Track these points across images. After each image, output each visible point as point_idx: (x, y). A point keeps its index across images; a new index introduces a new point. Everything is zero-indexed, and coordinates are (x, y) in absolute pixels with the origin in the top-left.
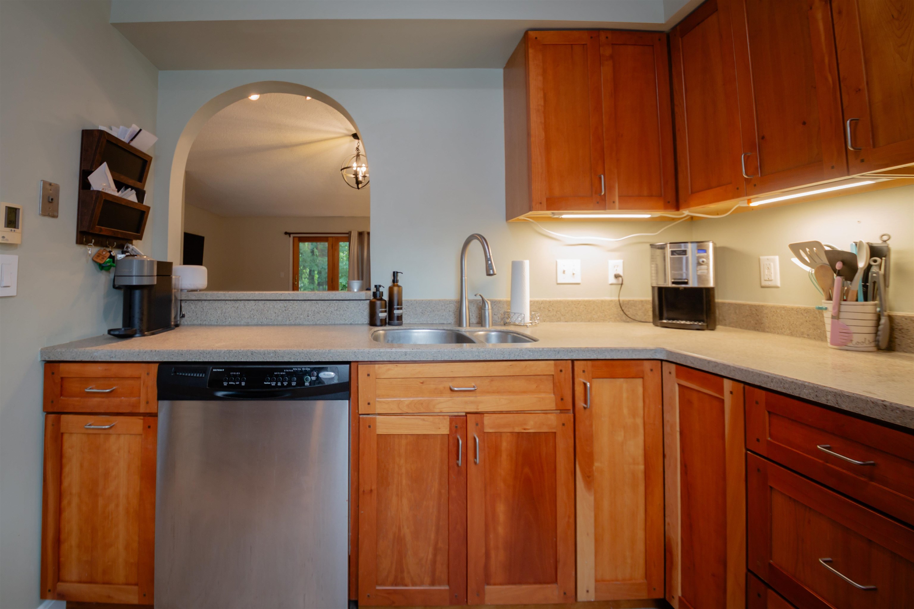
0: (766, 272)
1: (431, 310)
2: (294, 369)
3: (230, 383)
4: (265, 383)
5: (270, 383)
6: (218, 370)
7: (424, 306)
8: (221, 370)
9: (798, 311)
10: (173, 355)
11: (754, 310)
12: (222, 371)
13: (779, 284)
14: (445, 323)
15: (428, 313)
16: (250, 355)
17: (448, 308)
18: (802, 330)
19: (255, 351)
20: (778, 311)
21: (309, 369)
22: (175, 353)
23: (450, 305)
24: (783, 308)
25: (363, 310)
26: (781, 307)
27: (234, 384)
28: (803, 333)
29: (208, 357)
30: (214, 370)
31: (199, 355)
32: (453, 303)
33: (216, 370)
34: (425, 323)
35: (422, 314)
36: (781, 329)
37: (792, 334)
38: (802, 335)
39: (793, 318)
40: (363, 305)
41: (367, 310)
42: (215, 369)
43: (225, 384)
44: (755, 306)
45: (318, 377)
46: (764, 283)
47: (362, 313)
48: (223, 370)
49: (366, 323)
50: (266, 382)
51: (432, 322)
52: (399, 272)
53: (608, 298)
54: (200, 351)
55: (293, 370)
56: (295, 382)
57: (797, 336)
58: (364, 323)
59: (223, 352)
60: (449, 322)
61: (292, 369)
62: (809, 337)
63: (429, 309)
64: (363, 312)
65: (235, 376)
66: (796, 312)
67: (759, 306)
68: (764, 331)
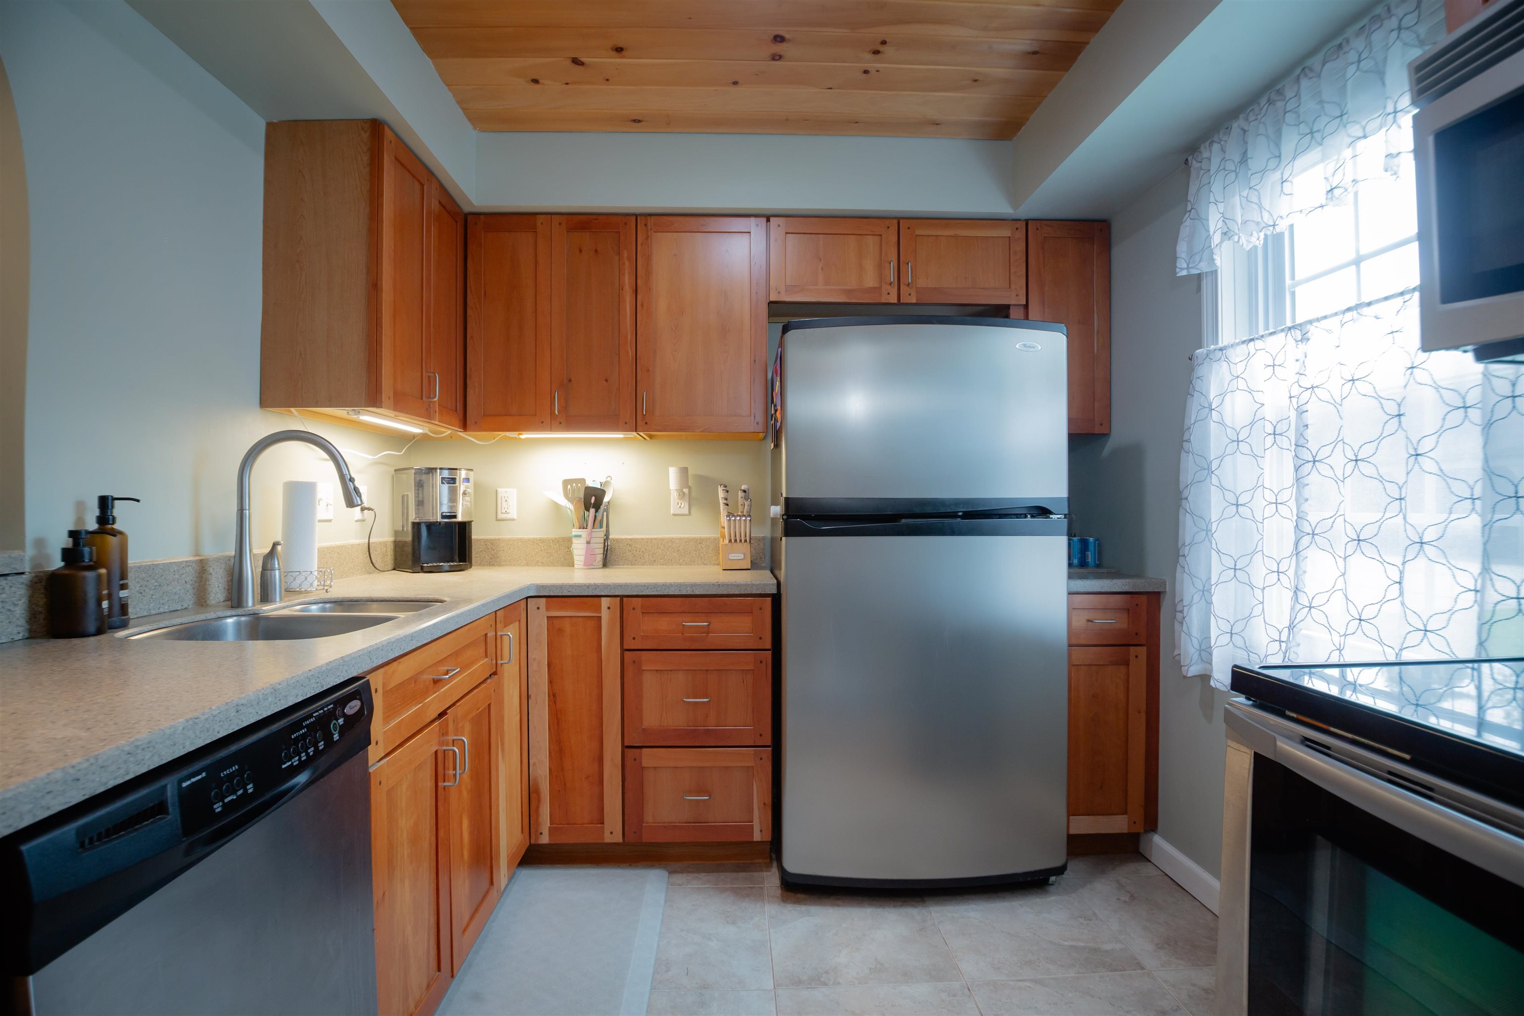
0: (504, 504)
1: (156, 584)
2: (314, 715)
3: (226, 800)
4: (284, 766)
5: (290, 763)
6: (193, 780)
7: (144, 575)
8: (199, 777)
9: (534, 541)
10: (49, 793)
11: (490, 544)
12: (203, 778)
13: (515, 517)
14: (178, 609)
15: (151, 592)
16: (234, 716)
17: (183, 576)
18: (537, 559)
19: (243, 702)
20: (515, 543)
21: (332, 706)
22: (57, 782)
23: (187, 569)
24: (521, 540)
25: (13, 603)
26: (518, 539)
27: (235, 797)
28: (538, 562)
29: (147, 757)
30: (184, 785)
31: (125, 762)
32: (191, 564)
33: (188, 783)
34: (145, 614)
35: (140, 595)
36: (518, 561)
37: (528, 565)
38: (537, 564)
39: (529, 549)
40: (13, 589)
41: (23, 600)
42: (185, 782)
43: (218, 808)
44: (491, 540)
45: (344, 715)
46: (500, 516)
47: (10, 610)
48: (204, 774)
49: (20, 636)
50: (284, 764)
51: (157, 611)
52: (116, 496)
53: (357, 541)
54: (127, 749)
55: (314, 718)
56: (321, 741)
57: (532, 566)
58: (17, 638)
59: (181, 728)
60: (185, 606)
61: (311, 716)
62: (543, 564)
63: (154, 581)
64: (12, 608)
65: (230, 777)
66: (532, 543)
67: (495, 540)
68: (499, 565)
